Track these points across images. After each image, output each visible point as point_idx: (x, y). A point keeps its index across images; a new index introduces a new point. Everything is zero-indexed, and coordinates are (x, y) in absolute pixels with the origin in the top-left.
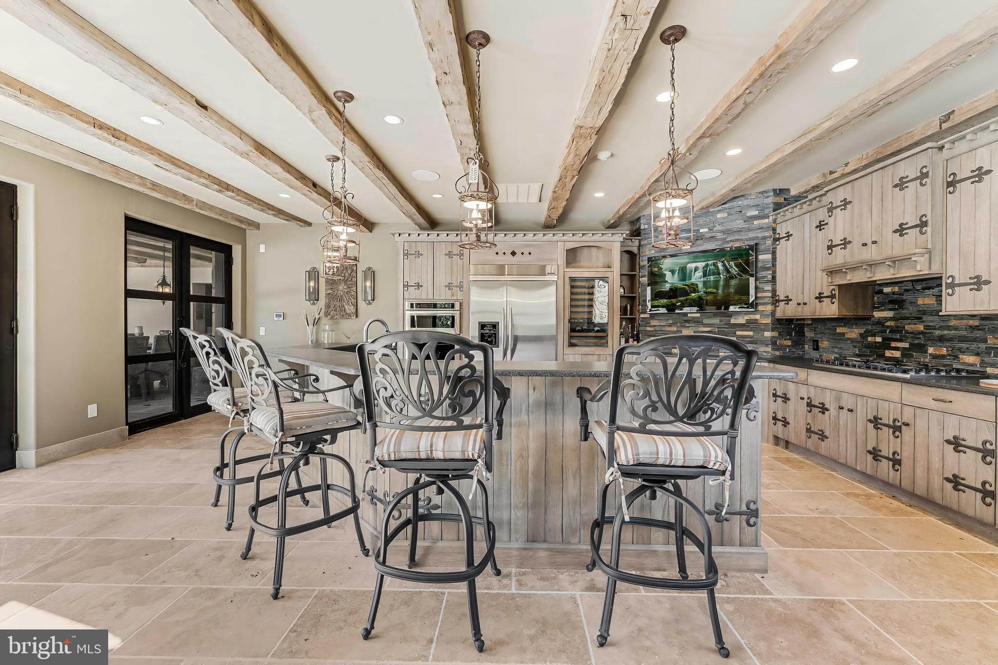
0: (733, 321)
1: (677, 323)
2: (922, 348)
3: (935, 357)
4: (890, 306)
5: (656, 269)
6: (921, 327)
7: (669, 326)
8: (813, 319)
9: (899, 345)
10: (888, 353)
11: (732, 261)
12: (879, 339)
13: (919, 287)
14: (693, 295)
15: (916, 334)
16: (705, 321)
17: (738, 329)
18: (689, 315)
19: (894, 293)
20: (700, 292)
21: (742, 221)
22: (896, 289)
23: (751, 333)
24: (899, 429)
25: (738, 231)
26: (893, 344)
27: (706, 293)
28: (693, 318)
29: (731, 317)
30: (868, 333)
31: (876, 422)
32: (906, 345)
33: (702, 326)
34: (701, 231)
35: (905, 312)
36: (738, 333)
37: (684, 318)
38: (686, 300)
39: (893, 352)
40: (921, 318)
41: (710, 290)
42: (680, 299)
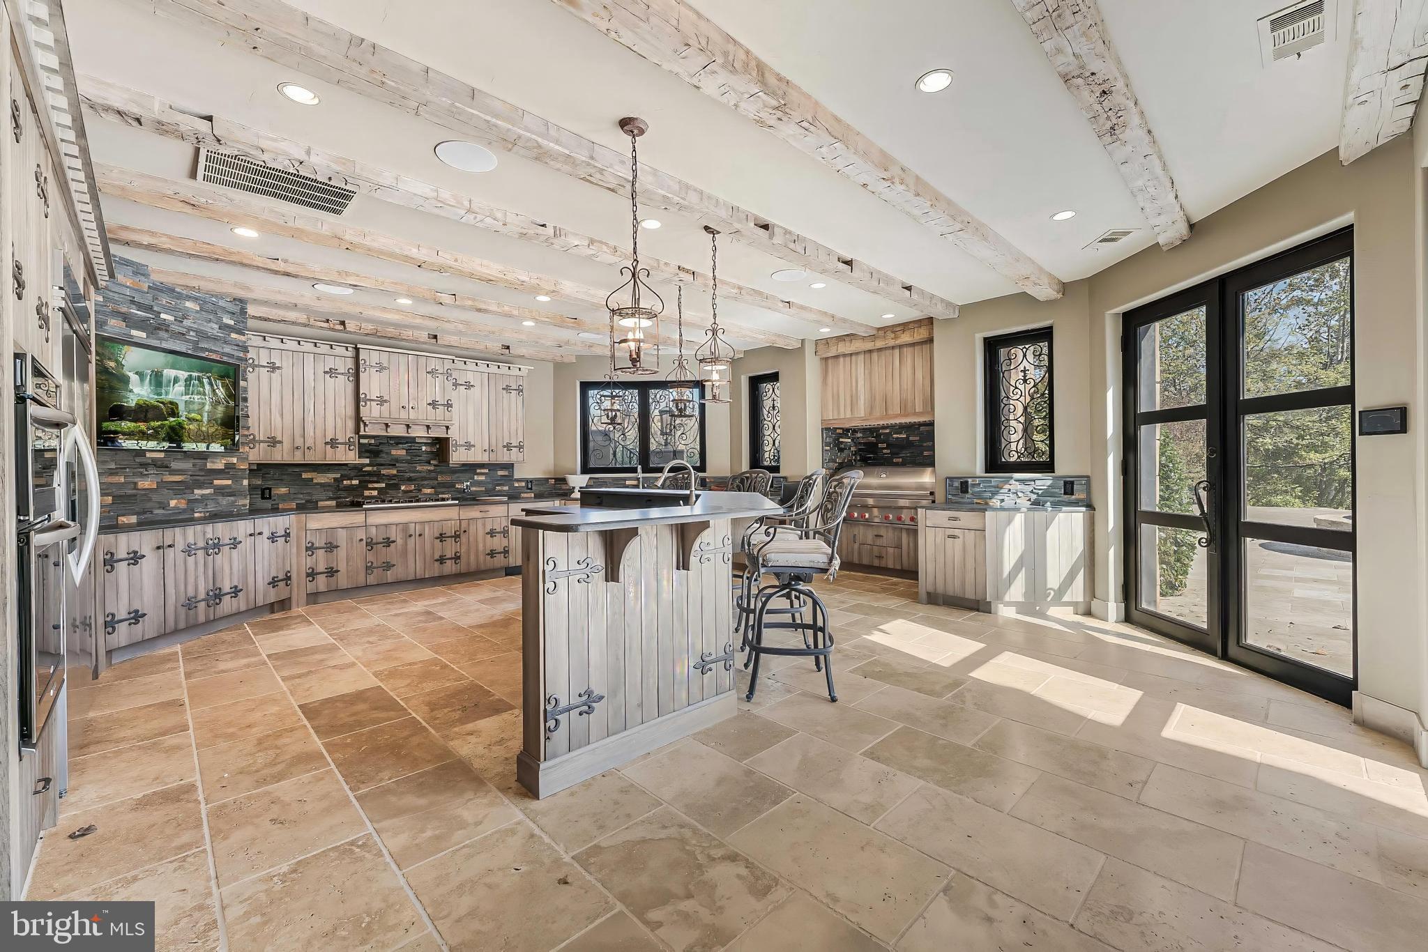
0: (209, 466)
1: (125, 468)
2: (397, 487)
3: (405, 492)
4: (368, 454)
5: (112, 364)
6: (394, 472)
7: (111, 474)
8: (258, 464)
9: (376, 485)
10: (367, 493)
11: (219, 379)
12: (355, 482)
13: (392, 442)
14: (172, 419)
15: (391, 477)
16: (174, 465)
17: (215, 477)
18: (148, 455)
19: (370, 444)
20: (181, 416)
21: (216, 326)
22: (373, 441)
23: (229, 482)
24: (459, 536)
25: (213, 338)
26: (370, 486)
27: (189, 419)
28: (153, 459)
29: (206, 459)
30: (344, 477)
31: (441, 537)
32: (383, 485)
33: (167, 473)
34: (163, 316)
35: (379, 460)
36: (216, 482)
37: (138, 460)
38: (162, 427)
39: (372, 491)
40: (395, 465)
41: (193, 415)
42: (152, 424)
